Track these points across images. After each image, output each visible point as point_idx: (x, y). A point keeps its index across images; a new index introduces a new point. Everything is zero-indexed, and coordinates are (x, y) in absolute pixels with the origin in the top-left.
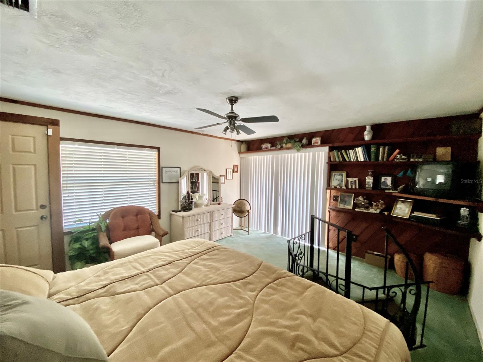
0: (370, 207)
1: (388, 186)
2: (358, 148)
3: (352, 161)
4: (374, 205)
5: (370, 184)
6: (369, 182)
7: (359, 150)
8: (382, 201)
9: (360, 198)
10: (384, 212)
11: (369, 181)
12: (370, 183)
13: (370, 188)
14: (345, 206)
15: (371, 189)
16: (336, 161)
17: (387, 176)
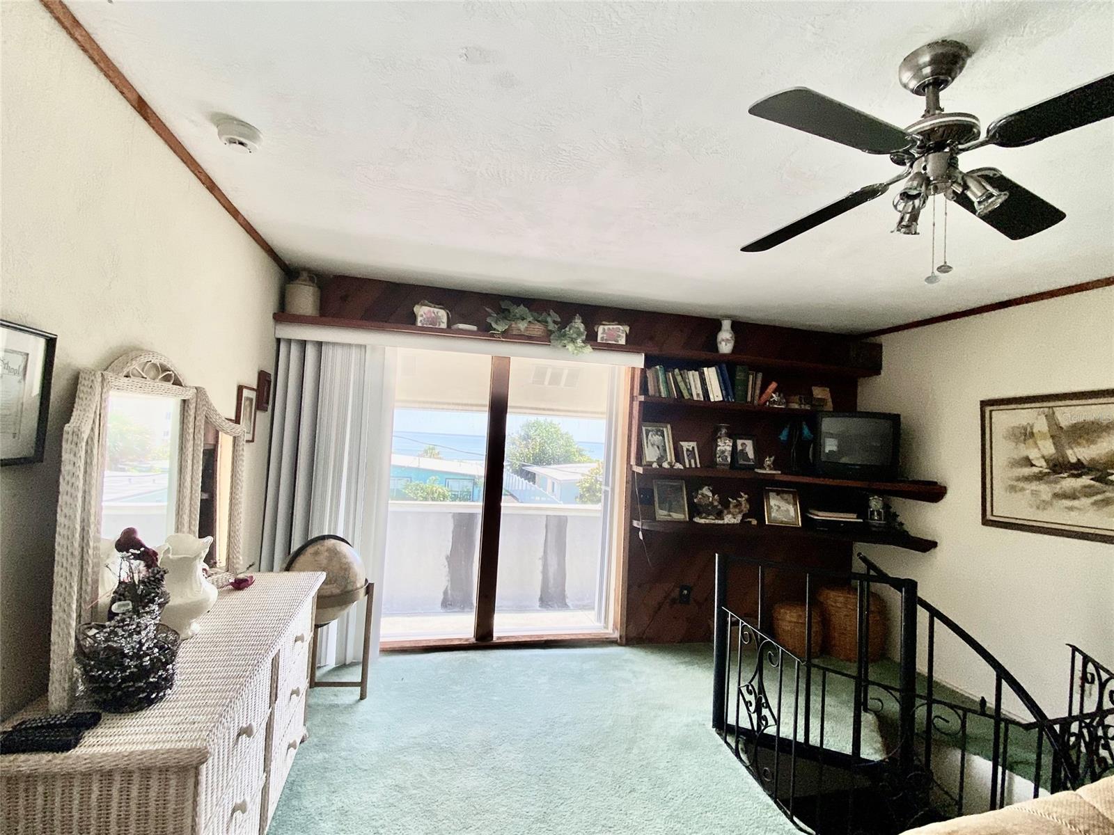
0: (725, 512)
1: (749, 459)
2: (710, 369)
3: (695, 398)
4: (731, 506)
5: (726, 457)
6: (723, 452)
7: (711, 374)
8: (745, 494)
9: (706, 491)
10: (749, 520)
11: (723, 448)
12: (726, 454)
13: (724, 465)
14: (671, 513)
15: (727, 468)
16: (660, 396)
17: (746, 439)
